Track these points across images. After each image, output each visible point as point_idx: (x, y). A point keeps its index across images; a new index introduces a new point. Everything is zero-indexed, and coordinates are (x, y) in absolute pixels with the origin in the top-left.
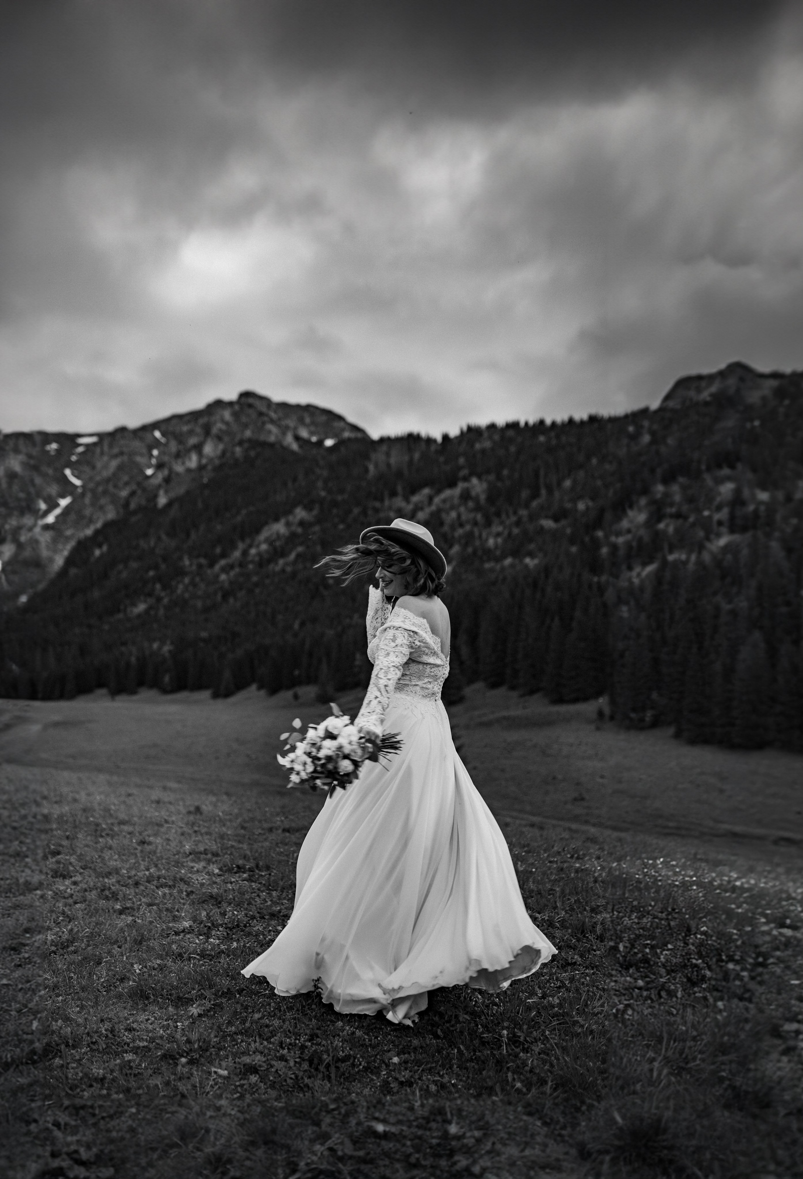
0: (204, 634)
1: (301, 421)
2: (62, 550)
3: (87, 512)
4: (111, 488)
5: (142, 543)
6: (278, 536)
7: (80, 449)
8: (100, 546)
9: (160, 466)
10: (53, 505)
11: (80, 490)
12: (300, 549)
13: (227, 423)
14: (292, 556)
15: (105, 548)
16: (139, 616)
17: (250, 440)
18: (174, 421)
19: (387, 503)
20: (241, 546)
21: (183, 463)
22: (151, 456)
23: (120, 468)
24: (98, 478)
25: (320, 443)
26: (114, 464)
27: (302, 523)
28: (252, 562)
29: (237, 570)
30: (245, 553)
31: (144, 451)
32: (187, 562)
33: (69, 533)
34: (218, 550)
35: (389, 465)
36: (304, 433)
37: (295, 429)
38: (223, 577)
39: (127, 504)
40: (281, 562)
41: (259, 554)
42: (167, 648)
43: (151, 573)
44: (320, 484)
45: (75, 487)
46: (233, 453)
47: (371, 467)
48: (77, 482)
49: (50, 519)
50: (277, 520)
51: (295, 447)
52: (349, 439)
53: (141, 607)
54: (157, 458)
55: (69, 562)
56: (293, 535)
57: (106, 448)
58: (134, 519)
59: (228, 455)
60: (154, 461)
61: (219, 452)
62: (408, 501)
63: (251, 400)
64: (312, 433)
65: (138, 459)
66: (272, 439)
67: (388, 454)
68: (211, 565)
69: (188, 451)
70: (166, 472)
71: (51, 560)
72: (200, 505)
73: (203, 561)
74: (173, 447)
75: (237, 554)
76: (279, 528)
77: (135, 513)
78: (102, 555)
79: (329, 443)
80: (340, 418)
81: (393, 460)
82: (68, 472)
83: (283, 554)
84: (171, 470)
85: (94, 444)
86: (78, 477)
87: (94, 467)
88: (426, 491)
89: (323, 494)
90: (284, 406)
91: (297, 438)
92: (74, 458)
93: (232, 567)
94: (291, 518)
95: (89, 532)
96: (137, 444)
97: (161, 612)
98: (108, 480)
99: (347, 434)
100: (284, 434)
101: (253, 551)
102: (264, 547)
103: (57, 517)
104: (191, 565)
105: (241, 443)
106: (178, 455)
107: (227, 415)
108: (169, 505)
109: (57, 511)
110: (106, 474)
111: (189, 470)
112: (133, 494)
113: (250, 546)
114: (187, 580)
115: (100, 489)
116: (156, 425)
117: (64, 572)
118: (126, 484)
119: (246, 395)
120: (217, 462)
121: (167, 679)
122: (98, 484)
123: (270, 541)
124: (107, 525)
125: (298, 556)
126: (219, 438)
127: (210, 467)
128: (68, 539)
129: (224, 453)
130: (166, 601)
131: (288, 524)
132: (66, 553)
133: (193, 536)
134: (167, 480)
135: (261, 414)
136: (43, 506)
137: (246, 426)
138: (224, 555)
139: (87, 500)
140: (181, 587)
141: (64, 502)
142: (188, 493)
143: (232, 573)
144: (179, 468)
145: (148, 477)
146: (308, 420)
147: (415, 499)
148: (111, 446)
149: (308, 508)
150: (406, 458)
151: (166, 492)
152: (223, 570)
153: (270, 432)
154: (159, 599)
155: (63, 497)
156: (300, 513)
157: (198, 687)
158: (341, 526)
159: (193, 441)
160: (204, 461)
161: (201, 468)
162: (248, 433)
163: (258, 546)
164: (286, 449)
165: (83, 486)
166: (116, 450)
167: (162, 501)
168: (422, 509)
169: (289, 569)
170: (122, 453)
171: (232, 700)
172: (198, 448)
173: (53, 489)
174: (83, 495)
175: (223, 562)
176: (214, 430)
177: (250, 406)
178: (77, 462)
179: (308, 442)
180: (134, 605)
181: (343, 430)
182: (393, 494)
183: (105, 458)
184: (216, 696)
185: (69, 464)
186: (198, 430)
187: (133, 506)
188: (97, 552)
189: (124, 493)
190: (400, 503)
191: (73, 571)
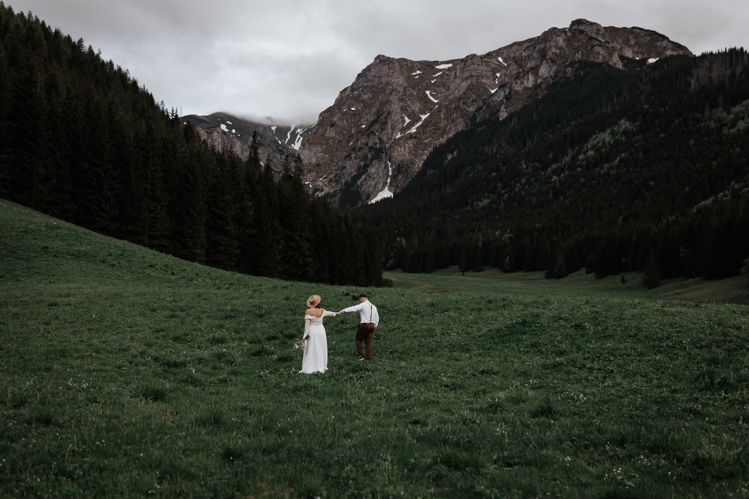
0: (538, 225)
1: (627, 42)
2: (421, 155)
3: (442, 125)
4: (462, 105)
6: (604, 144)
7: (438, 74)
8: (452, 152)
9: (502, 86)
10: (415, 119)
11: (437, 107)
12: (623, 155)
13: (560, 48)
14: (616, 161)
15: (455, 154)
16: (483, 209)
17: (579, 62)
18: (514, 48)
19: (707, 113)
20: (570, 152)
21: (522, 83)
22: (495, 77)
23: (469, 88)
24: (451, 97)
25: (644, 61)
26: (465, 85)
27: (625, 133)
28: (579, 166)
29: (567, 172)
30: (574, 158)
31: (490, 74)
33: (427, 141)
34: (551, 156)
35: (710, 79)
36: (629, 54)
37: (621, 49)
38: (555, 178)
39: (474, 118)
40: (606, 166)
41: (586, 159)
43: (494, 174)
44: (643, 98)
45: (434, 105)
46: (565, 73)
47: (693, 82)
48: (435, 100)
49: (413, 130)
50: (603, 130)
51: (620, 66)
52: (672, 56)
53: (485, 202)
54: (500, 79)
55: (427, 164)
56: (617, 143)
57: (458, 73)
58: (479, 130)
59: (560, 75)
60: (497, 82)
61: (552, 73)
62: (728, 111)
63: (581, 27)
64: (636, 53)
66: (600, 60)
67: (710, 70)
68: (545, 169)
69: (526, 73)
70: (507, 90)
71: (413, 163)
72: (535, 118)
73: (537, 164)
74: (514, 69)
75: (567, 159)
76: (606, 137)
77: (480, 124)
78: (453, 159)
79: (652, 61)
80: (664, 38)
81: (714, 75)
82: (428, 93)
83: (608, 160)
84: (511, 89)
85: (449, 69)
86: (436, 97)
87: (448, 89)
89: (646, 107)
90: (612, 30)
91: (622, 58)
92: (433, 82)
93: (562, 170)
94: (615, 128)
95: (443, 140)
96: (483, 68)
97: (502, 205)
98: (459, 99)
99: (669, 53)
100: (611, 55)
101: (581, 157)
102: (591, 153)
103: (419, 129)
104: (527, 168)
105: (571, 65)
106: (517, 77)
107: (561, 41)
108: (509, 118)
109: (419, 124)
110: (458, 94)
111: (526, 88)
112: (479, 109)
113: (579, 153)
114: (523, 180)
115: (453, 106)
116: (499, 52)
117: (422, 172)
118: (474, 101)
119: (578, 22)
120: (550, 81)
122: (452, 101)
123: (596, 149)
124: (458, 135)
125: (622, 161)
126: (553, 61)
127: (544, 86)
128: (426, 145)
129: (556, 73)
130: (506, 197)
131: (612, 133)
132: (425, 158)
133: (529, 144)
134: (508, 98)
135: (591, 38)
136: (408, 119)
137: (577, 49)
138: (555, 160)
139: (442, 115)
140: (518, 186)
141: (425, 116)
142: (525, 107)
143: (562, 175)
144: (518, 88)
145: (492, 95)
146: (632, 42)
147: (736, 109)
148: (463, 70)
149: (632, 119)
150: (729, 72)
151: (507, 107)
152: (555, 172)
153: (598, 53)
154: (500, 196)
155: (424, 112)
156: (624, 124)
159: (530, 64)
160: (539, 81)
161: (537, 86)
162: (579, 56)
163: (586, 152)
164: (612, 68)
165: (439, 104)
166: (466, 75)
167: (503, 115)
168: (742, 119)
169: (613, 172)
170: (471, 76)
172: (535, 70)
173: (416, 107)
174: (439, 111)
175: (554, 166)
176: (549, 55)
177: (581, 32)
178: (435, 84)
179: (631, 61)
180: (480, 199)
181: (666, 48)
182: (714, 105)
183: (458, 81)
184: (550, 276)
185: (429, 87)
186: (535, 55)
187: (479, 119)
188: (449, 157)
189: (472, 109)
190: (720, 113)
191: (430, 172)
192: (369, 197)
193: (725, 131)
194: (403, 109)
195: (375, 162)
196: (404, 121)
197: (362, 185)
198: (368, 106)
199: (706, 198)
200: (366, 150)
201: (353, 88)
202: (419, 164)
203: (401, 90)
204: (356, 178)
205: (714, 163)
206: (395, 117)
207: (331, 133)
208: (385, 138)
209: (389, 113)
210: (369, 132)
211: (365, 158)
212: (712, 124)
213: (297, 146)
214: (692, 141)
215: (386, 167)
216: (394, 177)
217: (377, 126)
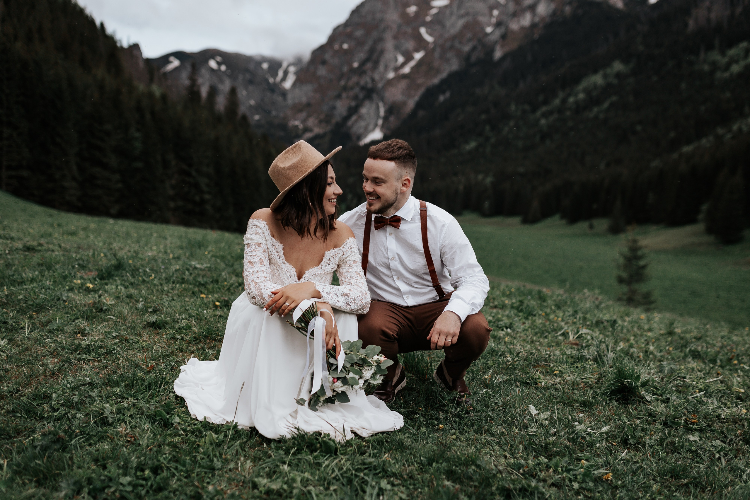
0: (521, 170)
2: (414, 96)
3: (436, 64)
4: (457, 45)
5: (478, 91)
6: (595, 85)
7: (434, 11)
8: (443, 92)
9: (498, 25)
10: (409, 58)
11: (431, 46)
12: (614, 98)
14: (606, 105)
15: (448, 95)
16: (470, 152)
19: (702, 56)
20: (561, 95)
21: (518, 22)
22: (491, 15)
23: (466, 27)
24: (447, 36)
25: (645, 1)
26: (461, 23)
27: (618, 75)
28: (569, 109)
29: (555, 116)
30: (564, 101)
31: (486, 11)
32: (513, 107)
33: (420, 81)
34: (541, 98)
35: (709, 20)
38: (543, 121)
39: (468, 58)
40: (595, 110)
41: (576, 102)
42: (489, 180)
43: (483, 117)
44: (639, 39)
45: (427, 43)
46: (563, 12)
47: (691, 23)
48: (429, 39)
49: (407, 70)
50: (595, 72)
51: (621, 5)
53: (473, 145)
54: (498, 17)
55: (419, 105)
56: (609, 86)
57: (455, 10)
58: (473, 70)
59: (559, 13)
60: (494, 20)
61: (550, 12)
62: (723, 54)
65: (482, 19)
68: (534, 110)
69: (523, 11)
70: (502, 30)
71: (404, 103)
72: (529, 59)
73: (527, 107)
74: (512, 7)
75: (557, 102)
76: (598, 79)
77: (474, 65)
78: (445, 101)
79: (653, 1)
81: (713, 15)
82: (423, 31)
83: (598, 102)
84: (507, 28)
85: (446, 6)
86: (431, 35)
87: (443, 26)
88: (744, 45)
89: (641, 48)
92: (428, 19)
93: (551, 113)
94: (609, 71)
95: (436, 81)
97: (488, 149)
98: (454, 38)
101: (571, 100)
102: (581, 96)
103: (412, 69)
104: (516, 110)
106: (515, 15)
108: (503, 58)
109: (412, 63)
110: (453, 31)
111: (522, 28)
112: (474, 49)
113: (569, 95)
114: (512, 123)
115: (448, 44)
117: (414, 113)
118: (470, 40)
120: (548, 20)
121: (487, 204)
122: (446, 41)
123: (587, 91)
124: (452, 75)
125: (612, 104)
127: (541, 25)
128: (419, 86)
129: (555, 12)
130: (493, 140)
131: (605, 76)
132: (417, 98)
133: (521, 85)
134: (504, 37)
136: (401, 59)
138: (546, 102)
139: (437, 54)
140: (506, 129)
141: (418, 56)
142: (520, 48)
143: (551, 119)
144: (514, 26)
145: (487, 35)
147: (732, 52)
149: (625, 61)
150: (728, 13)
151: (502, 46)
152: (545, 115)
154: (487, 139)
155: (417, 50)
156: (618, 66)
157: (511, 213)
158: (655, 78)
160: (537, 19)
161: (533, 26)
163: (576, 95)
164: (612, 8)
165: (434, 42)
166: (462, 11)
167: (498, 54)
168: (737, 62)
169: (601, 116)
170: (468, 14)
171: (537, 226)
172: (532, 8)
173: (410, 45)
174: (434, 49)
175: (544, 109)
178: (431, 22)
180: (467, 142)
182: (710, 47)
183: (454, 18)
184: (525, 221)
185: (425, 24)
187: (473, 58)
188: (442, 98)
189: (467, 48)
190: (715, 56)
191: (421, 113)
192: (359, 137)
193: (718, 75)
194: (397, 48)
195: (367, 103)
196: (396, 60)
197: (353, 125)
198: (360, 43)
199: (689, 142)
200: (357, 90)
201: (347, 24)
202: (411, 104)
203: (395, 27)
204: (346, 118)
205: (703, 108)
206: (388, 55)
207: (322, 71)
208: (377, 77)
209: (382, 52)
210: (360, 71)
211: (356, 98)
212: (706, 68)
213: (288, 84)
214: (683, 86)
215: (378, 108)
216: (386, 119)
217: (369, 65)
